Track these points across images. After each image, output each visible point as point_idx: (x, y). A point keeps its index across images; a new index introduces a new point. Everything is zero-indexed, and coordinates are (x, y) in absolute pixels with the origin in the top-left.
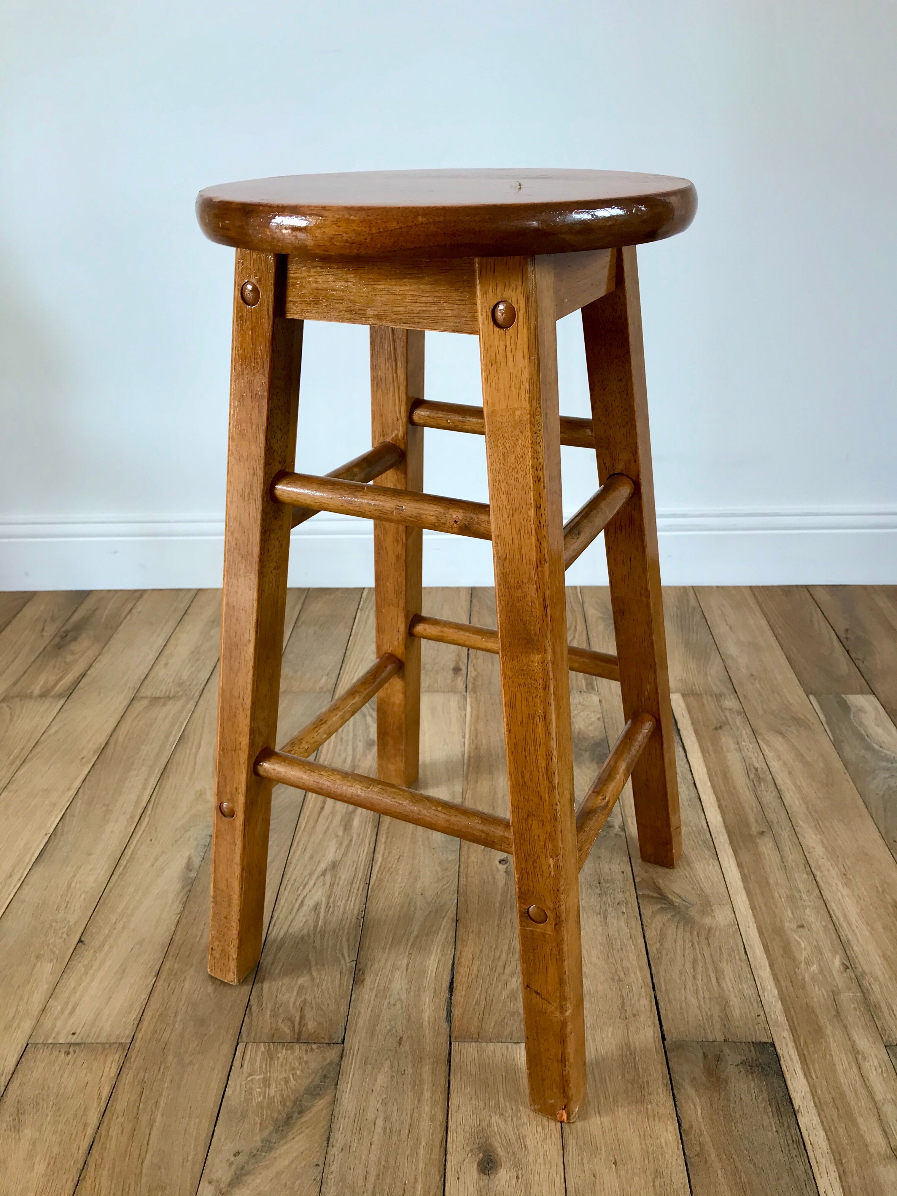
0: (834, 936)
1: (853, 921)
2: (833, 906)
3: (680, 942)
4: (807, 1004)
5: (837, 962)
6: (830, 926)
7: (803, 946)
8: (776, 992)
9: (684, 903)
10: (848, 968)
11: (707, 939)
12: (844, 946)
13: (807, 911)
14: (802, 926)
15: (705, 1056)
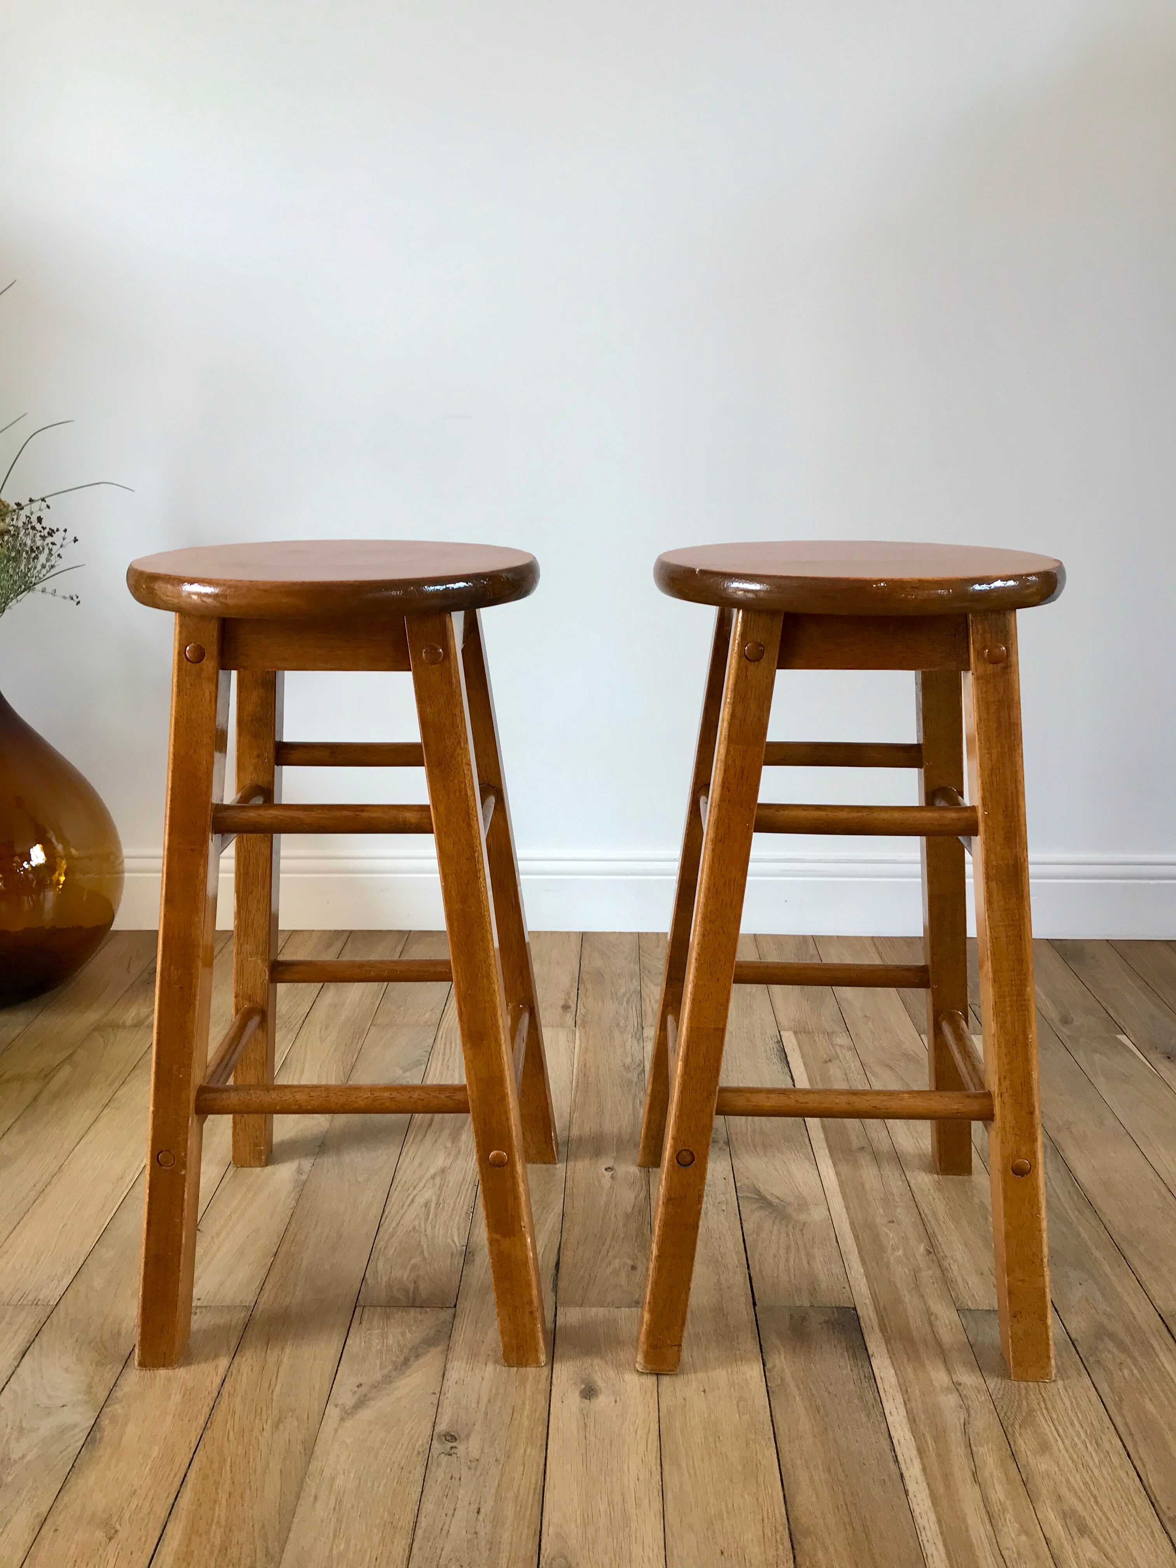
0: (921, 1228)
1: (941, 1218)
2: (924, 1206)
3: (775, 1232)
4: (889, 1280)
5: (922, 1248)
6: (919, 1221)
7: (891, 1236)
8: (862, 1271)
9: (782, 1203)
10: (931, 1253)
11: (801, 1230)
12: (930, 1238)
13: (899, 1210)
14: (893, 1222)
15: (792, 1317)
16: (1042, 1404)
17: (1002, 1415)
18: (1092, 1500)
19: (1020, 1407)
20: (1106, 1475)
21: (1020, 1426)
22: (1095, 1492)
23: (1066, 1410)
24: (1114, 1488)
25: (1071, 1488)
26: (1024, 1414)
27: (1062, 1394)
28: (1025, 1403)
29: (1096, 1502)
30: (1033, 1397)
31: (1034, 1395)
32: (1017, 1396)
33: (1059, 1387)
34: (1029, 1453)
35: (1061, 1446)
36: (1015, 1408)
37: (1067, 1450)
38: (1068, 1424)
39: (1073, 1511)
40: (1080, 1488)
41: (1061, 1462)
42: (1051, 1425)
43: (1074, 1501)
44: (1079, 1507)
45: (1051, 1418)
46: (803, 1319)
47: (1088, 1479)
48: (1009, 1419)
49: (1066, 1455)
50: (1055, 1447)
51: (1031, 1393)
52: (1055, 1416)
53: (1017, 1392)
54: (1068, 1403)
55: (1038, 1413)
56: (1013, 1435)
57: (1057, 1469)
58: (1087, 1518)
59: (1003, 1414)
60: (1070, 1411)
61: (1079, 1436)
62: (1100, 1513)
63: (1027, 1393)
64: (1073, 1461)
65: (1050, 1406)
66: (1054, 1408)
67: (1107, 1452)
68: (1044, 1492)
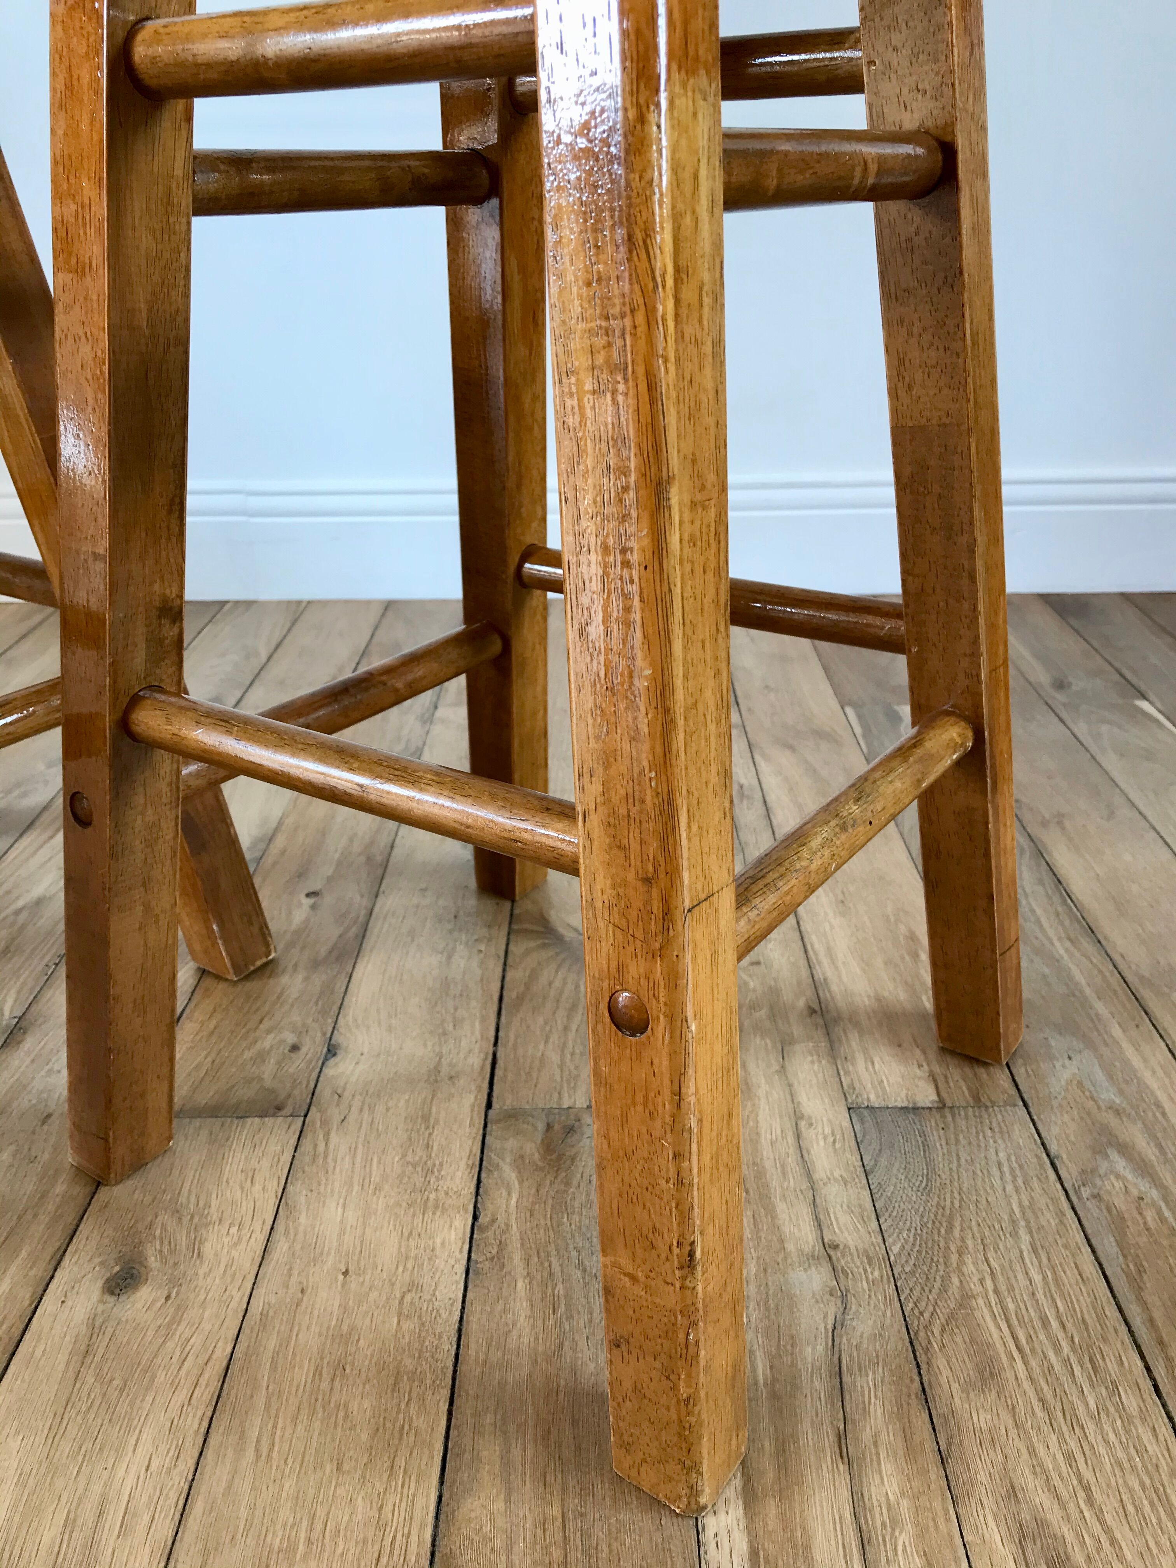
0: (804, 973)
1: (840, 956)
5: (801, 1006)
6: (802, 963)
7: (752, 988)
10: (816, 1012)
12: (816, 987)
15: (549, 1127)
16: (989, 1283)
17: (907, 1310)
18: (1081, 1495)
19: (944, 1289)
20: (1112, 1437)
21: (943, 1330)
22: (1087, 1474)
23: (1033, 1294)
24: (1127, 1465)
25: (1039, 1469)
26: (952, 1306)
27: (1027, 1261)
28: (955, 1281)
29: (1090, 1501)
30: (971, 1268)
31: (975, 1263)
32: (941, 1268)
33: (1023, 1247)
34: (955, 1386)
35: (1022, 1374)
36: (935, 1291)
37: (1032, 1380)
38: (1037, 1324)
39: (1042, 1524)
40: (1057, 1468)
41: (1021, 1407)
42: (1004, 1326)
43: (1043, 1499)
44: (1054, 1515)
45: (1005, 1310)
46: (570, 1130)
47: (1073, 1444)
48: (921, 1314)
49: (1031, 1393)
50: (1009, 1375)
51: (969, 1260)
52: (1011, 1306)
53: (941, 1260)
54: (1037, 1278)
55: (981, 1301)
56: (927, 1351)
57: (1010, 1422)
58: (1070, 1537)
59: (911, 1305)
60: (1040, 1296)
61: (1058, 1350)
62: (1097, 1529)
63: (961, 1262)
64: (1042, 1401)
65: (1003, 1288)
66: (1011, 1289)
67: (1113, 1383)
68: (983, 1477)
